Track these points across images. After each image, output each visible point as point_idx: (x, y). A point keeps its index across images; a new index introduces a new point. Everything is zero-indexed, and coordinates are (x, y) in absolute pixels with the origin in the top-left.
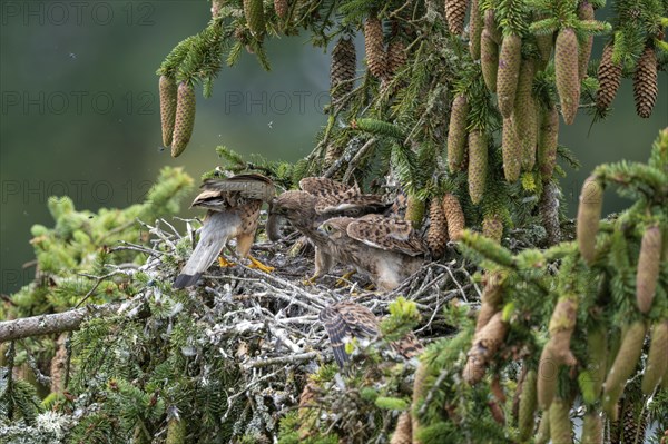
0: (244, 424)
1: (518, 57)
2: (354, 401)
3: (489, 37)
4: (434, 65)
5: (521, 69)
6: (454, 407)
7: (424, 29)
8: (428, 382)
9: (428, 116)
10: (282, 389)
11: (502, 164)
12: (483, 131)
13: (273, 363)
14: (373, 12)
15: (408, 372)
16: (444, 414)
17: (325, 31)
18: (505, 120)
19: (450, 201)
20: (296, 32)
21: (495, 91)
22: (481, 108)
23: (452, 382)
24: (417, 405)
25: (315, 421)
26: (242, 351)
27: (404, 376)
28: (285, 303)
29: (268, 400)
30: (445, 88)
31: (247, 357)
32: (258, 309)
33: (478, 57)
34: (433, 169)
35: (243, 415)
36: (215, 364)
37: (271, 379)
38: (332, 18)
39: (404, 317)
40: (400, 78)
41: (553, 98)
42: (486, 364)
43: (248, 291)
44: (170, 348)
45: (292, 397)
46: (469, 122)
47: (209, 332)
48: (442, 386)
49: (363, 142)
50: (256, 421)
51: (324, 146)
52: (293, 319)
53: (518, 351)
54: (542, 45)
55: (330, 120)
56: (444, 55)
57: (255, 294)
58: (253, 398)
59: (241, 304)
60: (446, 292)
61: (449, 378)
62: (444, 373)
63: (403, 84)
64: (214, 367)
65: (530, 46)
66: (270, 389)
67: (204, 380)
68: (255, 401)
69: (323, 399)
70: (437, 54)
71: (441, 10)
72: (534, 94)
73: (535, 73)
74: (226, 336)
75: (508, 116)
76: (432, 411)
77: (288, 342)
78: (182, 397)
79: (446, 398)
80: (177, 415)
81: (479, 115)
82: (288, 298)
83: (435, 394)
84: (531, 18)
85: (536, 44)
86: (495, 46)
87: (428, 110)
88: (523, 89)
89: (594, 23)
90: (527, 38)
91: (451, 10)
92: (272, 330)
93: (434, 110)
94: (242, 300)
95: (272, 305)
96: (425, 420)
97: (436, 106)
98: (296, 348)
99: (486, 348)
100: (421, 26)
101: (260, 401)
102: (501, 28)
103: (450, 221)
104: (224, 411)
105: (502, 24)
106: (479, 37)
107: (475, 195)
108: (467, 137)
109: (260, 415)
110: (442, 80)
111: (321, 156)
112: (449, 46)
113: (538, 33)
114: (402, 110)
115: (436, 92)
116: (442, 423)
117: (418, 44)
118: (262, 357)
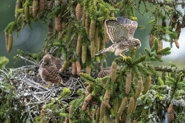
0: (26, 120)
1: (95, 26)
2: (54, 114)
3: (87, 21)
4: (73, 28)
5: (95, 29)
6: (80, 116)
7: (71, 19)
8: (73, 110)
9: (71, 41)
10: (36, 110)
11: (90, 54)
12: (86, 45)
13: (34, 104)
14: (57, 15)
15: (68, 106)
16: (77, 118)
17: (46, 20)
18: (91, 42)
19: (78, 63)
20: (38, 20)
21: (89, 35)
22: (85, 39)
23: (79, 110)
24: (70, 115)
25: (44, 119)
26: (25, 101)
27: (67, 107)
28: (36, 89)
29: (32, 113)
30: (76, 34)
31: (26, 103)
32: (29, 90)
33: (85, 26)
34: (73, 55)
35: (26, 117)
36: (18, 104)
37: (33, 108)
38: (47, 17)
39: (66, 93)
40: (64, 32)
41: (104, 37)
42: (87, 106)
43: (26, 86)
44: (7, 100)
45: (38, 112)
46: (82, 43)
47: (17, 96)
48: (76, 111)
49: (55, 48)
50: (29, 118)
51: (45, 49)
52: (38, 93)
53: (95, 103)
54: (101, 23)
55: (46, 43)
56: (75, 26)
57: (28, 87)
58: (28, 113)
59: (25, 89)
60: (77, 86)
61: (78, 109)
62: (77, 107)
63: (65, 33)
64: (18, 105)
65: (98, 23)
66: (32, 111)
67: (15, 108)
68: (29, 114)
69: (46, 114)
70: (74, 25)
71: (75, 14)
72: (99, 36)
73: (99, 30)
74: (21, 97)
75: (92, 41)
76: (74, 117)
77: (37, 98)
78: (10, 113)
79: (77, 114)
80: (9, 117)
81: (84, 41)
82: (37, 88)
83: (75, 113)
84: (98, 16)
85: (99, 23)
86: (89, 23)
87: (71, 40)
88: (96, 34)
89: (114, 18)
90: (97, 21)
91: (78, 14)
92: (33, 95)
93: (73, 40)
94: (25, 88)
95: (33, 89)
96: (72, 119)
97: (73, 39)
98: (39, 100)
99: (87, 102)
100: (70, 18)
101: (30, 114)
102: (91, 19)
103: (77, 68)
104: (21, 116)
105: (91, 18)
106: (85, 21)
107: (84, 61)
108: (81, 47)
109: (30, 117)
110: (75, 32)
111: (44, 52)
112: (77, 23)
113: (100, 20)
114: (65, 40)
115: (74, 35)
116: (76, 120)
117: (69, 23)
118: (30, 103)
